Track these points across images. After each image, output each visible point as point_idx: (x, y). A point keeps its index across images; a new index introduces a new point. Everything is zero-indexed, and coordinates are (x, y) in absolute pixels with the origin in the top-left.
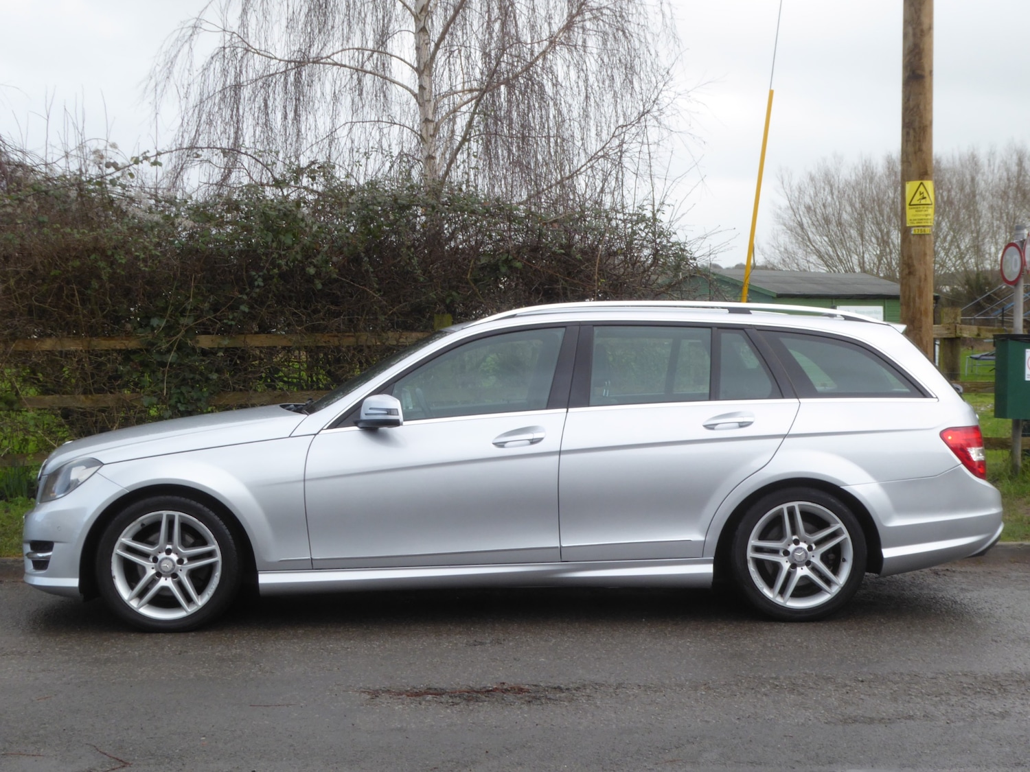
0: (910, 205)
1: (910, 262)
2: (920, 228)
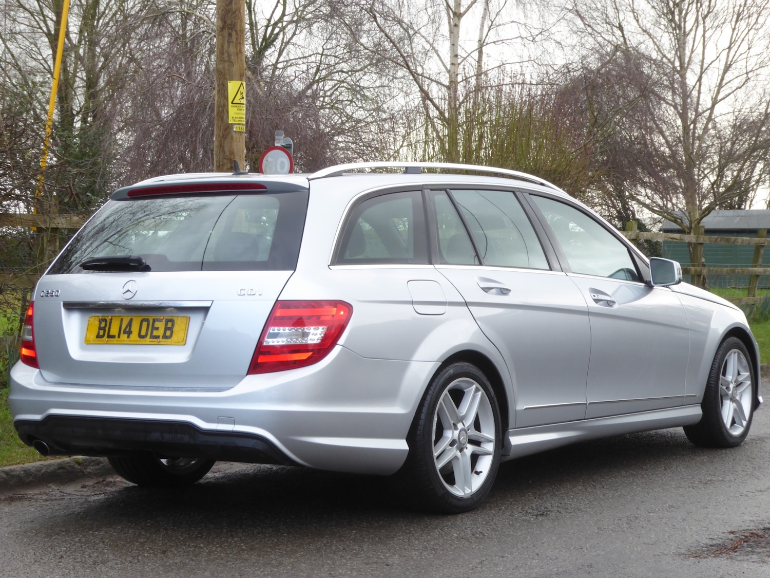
1: (232, 157)
2: (240, 126)
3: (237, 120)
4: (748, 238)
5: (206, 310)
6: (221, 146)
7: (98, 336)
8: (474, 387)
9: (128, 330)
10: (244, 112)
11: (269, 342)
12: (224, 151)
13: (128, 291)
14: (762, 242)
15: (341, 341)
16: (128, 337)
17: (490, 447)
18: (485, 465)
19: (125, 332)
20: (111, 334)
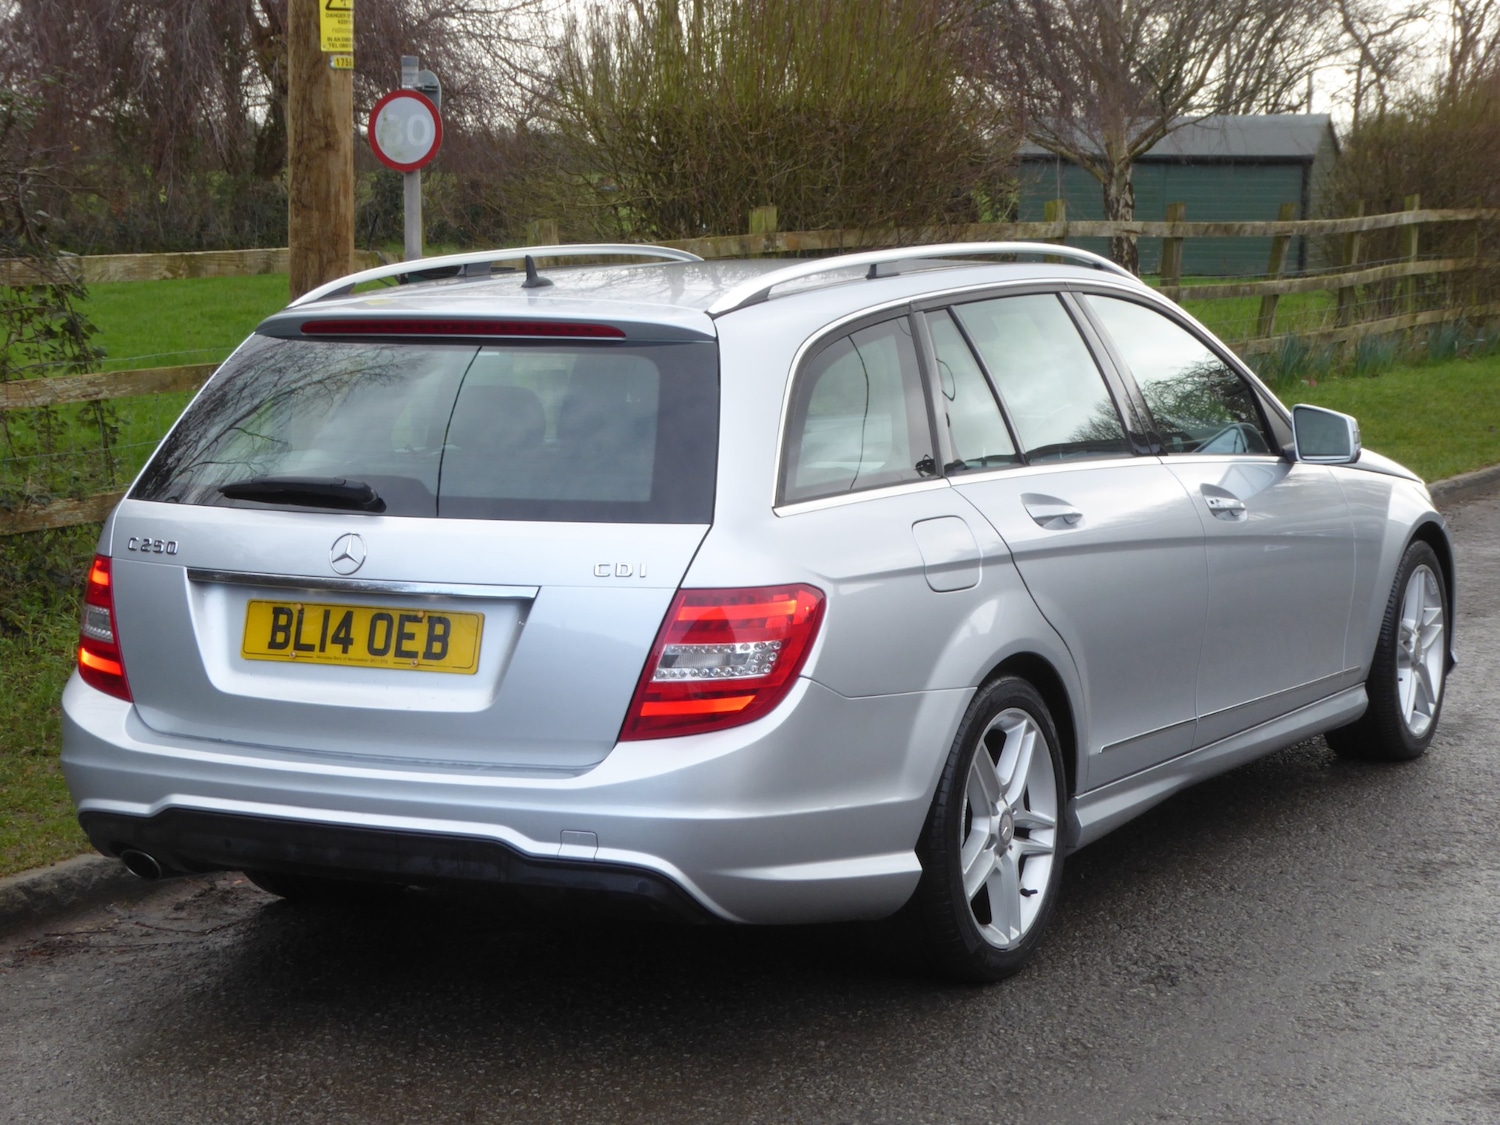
1: (329, 123)
2: (345, 57)
3: (338, 43)
4: (1263, 223)
5: (525, 605)
6: (304, 99)
7: (273, 645)
8: (1024, 723)
9: (342, 635)
10: (351, 27)
11: (665, 675)
12: (311, 111)
13: (345, 556)
14: (1287, 228)
15: (808, 668)
16: (345, 651)
17: (1047, 839)
18: (1039, 876)
19: (336, 640)
20: (304, 640)
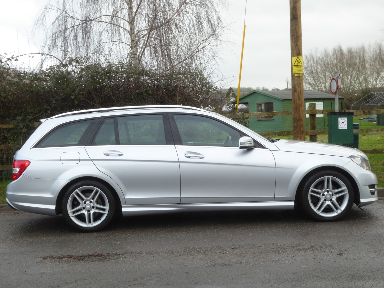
0: (294, 66)
1: (295, 87)
2: (298, 74)
3: (296, 72)
15: (24, 173)
